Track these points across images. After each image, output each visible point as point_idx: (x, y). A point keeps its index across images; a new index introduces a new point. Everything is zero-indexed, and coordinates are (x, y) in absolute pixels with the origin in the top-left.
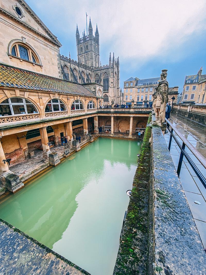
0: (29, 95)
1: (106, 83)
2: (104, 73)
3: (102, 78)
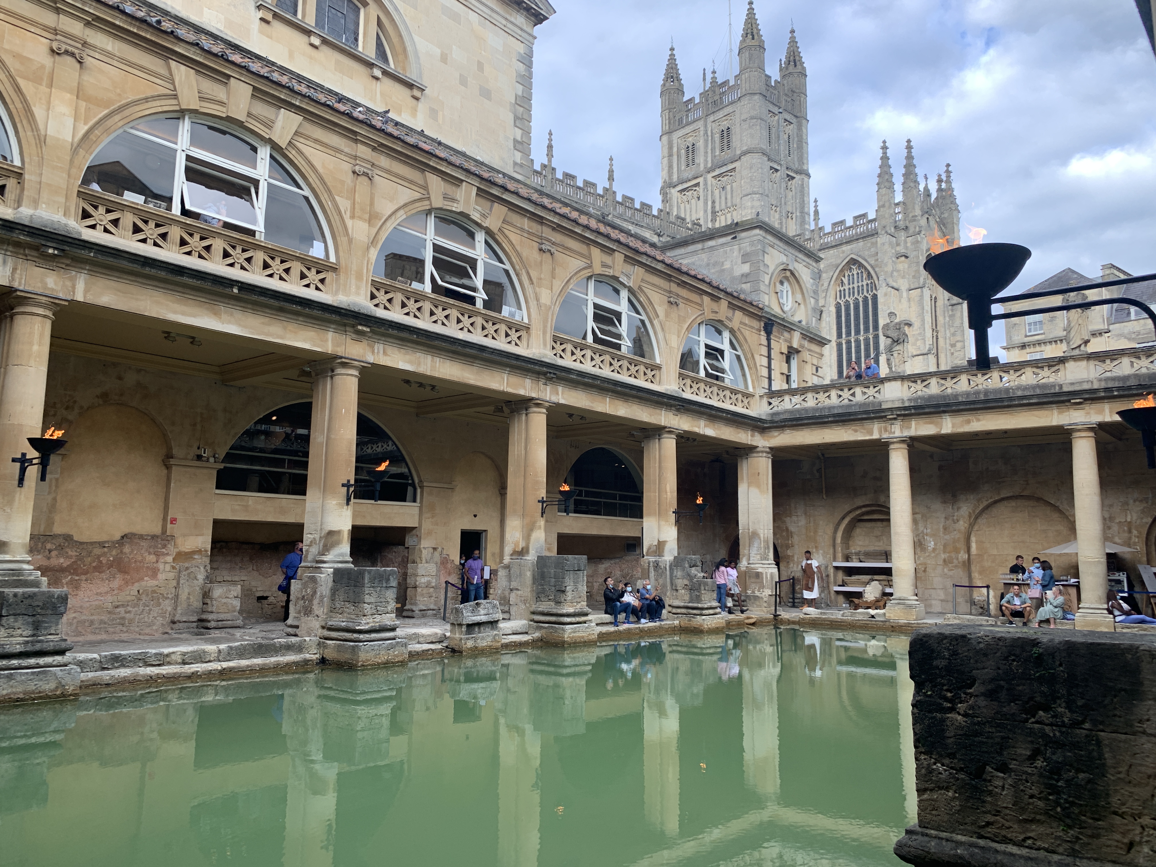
0: (296, 133)
1: (857, 332)
2: (838, 271)
3: (825, 297)
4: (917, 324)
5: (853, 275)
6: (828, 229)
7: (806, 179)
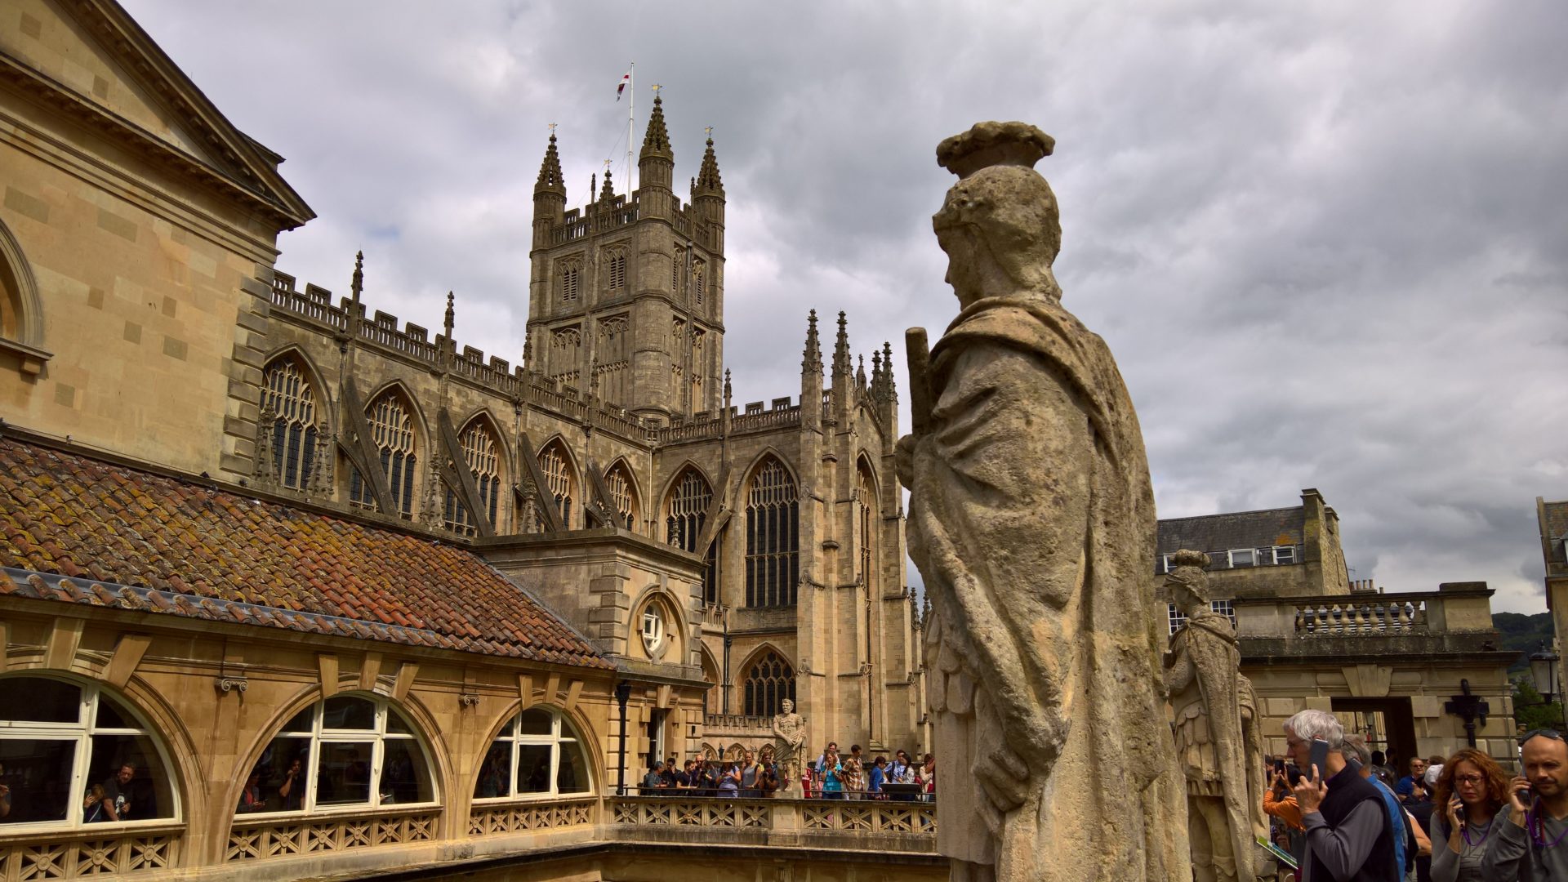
1: (773, 549)
2: (752, 467)
3: (734, 500)
4: (844, 547)
5: (770, 474)
6: (741, 411)
7: (718, 334)
